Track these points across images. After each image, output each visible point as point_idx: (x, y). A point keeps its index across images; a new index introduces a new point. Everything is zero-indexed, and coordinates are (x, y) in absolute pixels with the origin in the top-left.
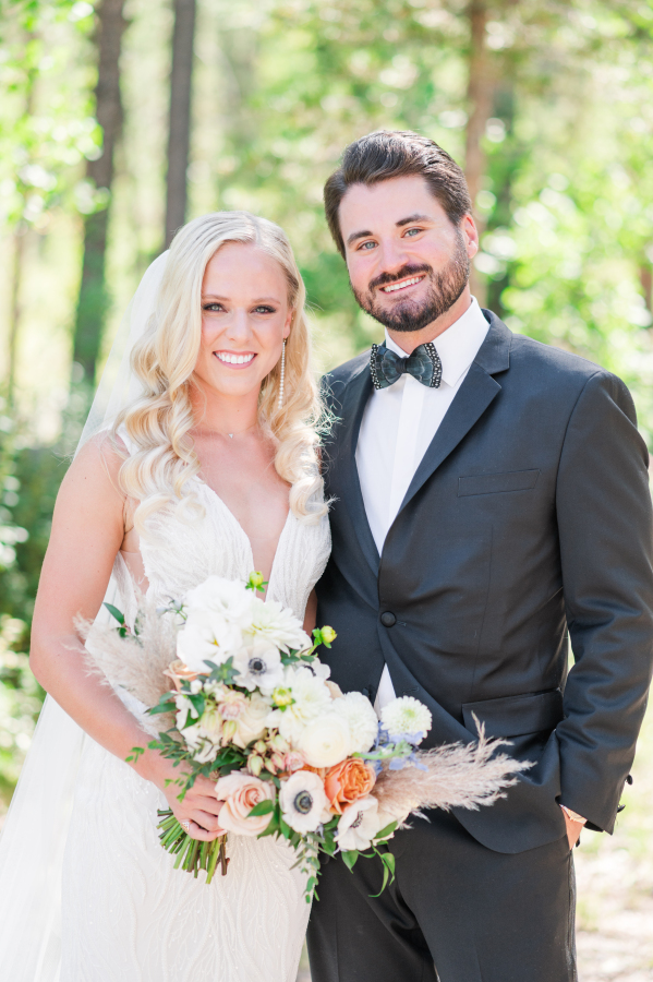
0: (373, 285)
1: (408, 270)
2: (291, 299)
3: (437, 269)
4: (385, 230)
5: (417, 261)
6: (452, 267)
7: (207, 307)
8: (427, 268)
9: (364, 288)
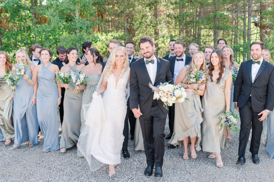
0: (144, 54)
1: (147, 52)
2: (125, 55)
3: (150, 52)
4: (145, 48)
5: (148, 51)
6: (152, 52)
7: (116, 56)
8: (149, 52)
9: (143, 54)
